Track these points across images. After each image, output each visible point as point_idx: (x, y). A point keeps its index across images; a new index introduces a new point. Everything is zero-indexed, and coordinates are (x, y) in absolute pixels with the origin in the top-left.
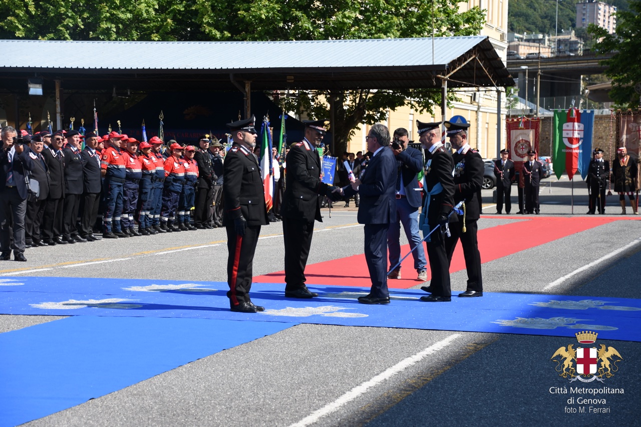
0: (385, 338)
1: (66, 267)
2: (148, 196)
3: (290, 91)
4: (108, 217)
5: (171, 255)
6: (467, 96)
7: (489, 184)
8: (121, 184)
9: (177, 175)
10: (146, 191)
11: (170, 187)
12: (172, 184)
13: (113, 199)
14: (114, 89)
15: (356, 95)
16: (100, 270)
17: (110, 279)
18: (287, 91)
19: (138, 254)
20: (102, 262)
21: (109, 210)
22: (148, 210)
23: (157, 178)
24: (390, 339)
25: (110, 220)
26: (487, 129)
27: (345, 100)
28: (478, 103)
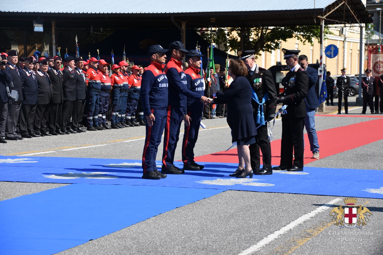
0: (287, 201)
1: (64, 150)
2: (118, 102)
3: (212, 28)
4: (90, 116)
5: (134, 142)
6: (337, 30)
7: (352, 92)
8: (98, 94)
9: (136, 88)
10: (117, 98)
11: (131, 96)
12: (133, 94)
13: (93, 104)
14: (92, 27)
15: (258, 31)
16: (87, 152)
17: (95, 159)
18: (210, 28)
19: (112, 142)
20: (88, 147)
21: (91, 111)
22: (118, 111)
23: (124, 89)
24: (291, 201)
25: (91, 118)
26: (351, 54)
27: (250, 34)
28: (345, 35)
